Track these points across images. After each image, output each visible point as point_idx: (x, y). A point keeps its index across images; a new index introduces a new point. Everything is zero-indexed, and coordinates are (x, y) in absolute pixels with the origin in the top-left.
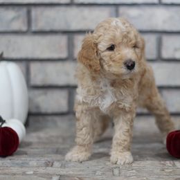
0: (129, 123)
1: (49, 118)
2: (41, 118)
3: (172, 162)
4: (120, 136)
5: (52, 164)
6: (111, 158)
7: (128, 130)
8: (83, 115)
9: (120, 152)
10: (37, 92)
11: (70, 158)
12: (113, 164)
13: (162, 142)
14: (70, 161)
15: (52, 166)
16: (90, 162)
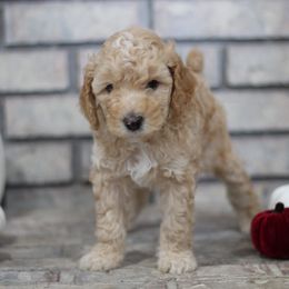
0: (185, 201)
1: (41, 192)
2: (26, 193)
3: (263, 265)
4: (172, 225)
5: (59, 277)
6: (159, 263)
7: (185, 213)
8: (105, 189)
9: (174, 251)
10: (18, 149)
11: (88, 265)
12: (163, 272)
13: (238, 229)
14: (89, 269)
15: (58, 281)
16: (123, 271)
